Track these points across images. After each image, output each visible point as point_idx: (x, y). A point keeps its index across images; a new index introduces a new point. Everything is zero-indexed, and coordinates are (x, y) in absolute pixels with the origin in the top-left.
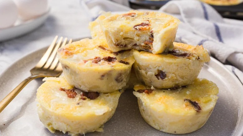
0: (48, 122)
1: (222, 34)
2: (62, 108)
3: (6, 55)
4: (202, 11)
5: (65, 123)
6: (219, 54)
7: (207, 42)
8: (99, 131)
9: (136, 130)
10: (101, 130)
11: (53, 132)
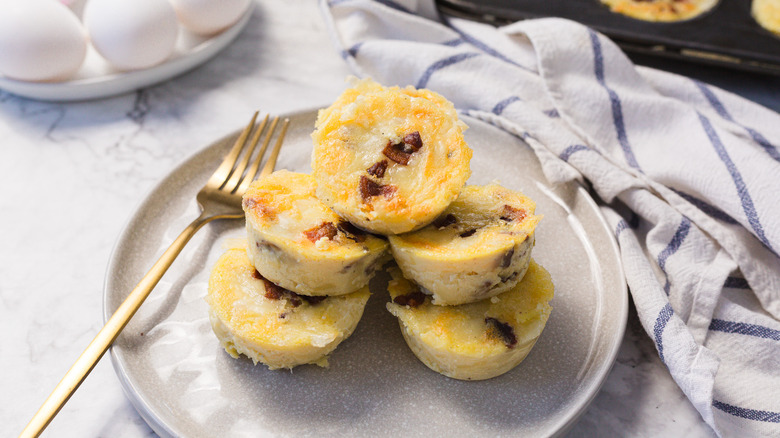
0: (227, 340)
1: (627, 120)
2: (252, 323)
3: (151, 132)
4: (591, 55)
5: (256, 352)
6: (600, 186)
7: (578, 154)
8: (321, 365)
9: (391, 366)
10: (324, 364)
11: (237, 357)
